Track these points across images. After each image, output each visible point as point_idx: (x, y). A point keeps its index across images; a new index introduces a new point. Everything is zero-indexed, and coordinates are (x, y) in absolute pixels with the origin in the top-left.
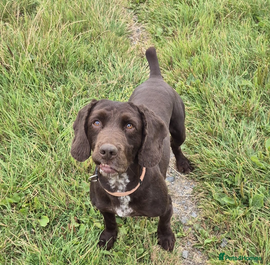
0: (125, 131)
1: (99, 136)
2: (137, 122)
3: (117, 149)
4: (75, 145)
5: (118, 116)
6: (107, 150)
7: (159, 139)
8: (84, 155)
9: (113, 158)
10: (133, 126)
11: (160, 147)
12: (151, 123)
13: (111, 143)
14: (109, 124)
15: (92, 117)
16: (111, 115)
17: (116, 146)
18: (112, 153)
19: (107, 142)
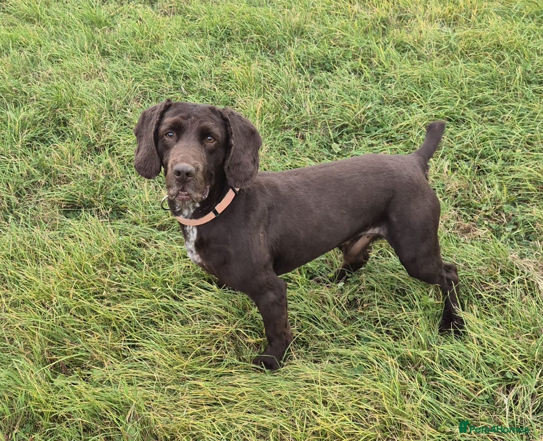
0: (205, 146)
1: (172, 152)
2: (219, 134)
3: (194, 170)
4: (141, 157)
5: (196, 126)
6: (183, 171)
7: (252, 150)
8: (153, 170)
9: (189, 181)
10: (214, 139)
11: (255, 160)
12: (239, 130)
13: (187, 162)
14: (185, 137)
15: (163, 128)
16: (188, 124)
17: (194, 166)
18: (188, 174)
19: (182, 161)
